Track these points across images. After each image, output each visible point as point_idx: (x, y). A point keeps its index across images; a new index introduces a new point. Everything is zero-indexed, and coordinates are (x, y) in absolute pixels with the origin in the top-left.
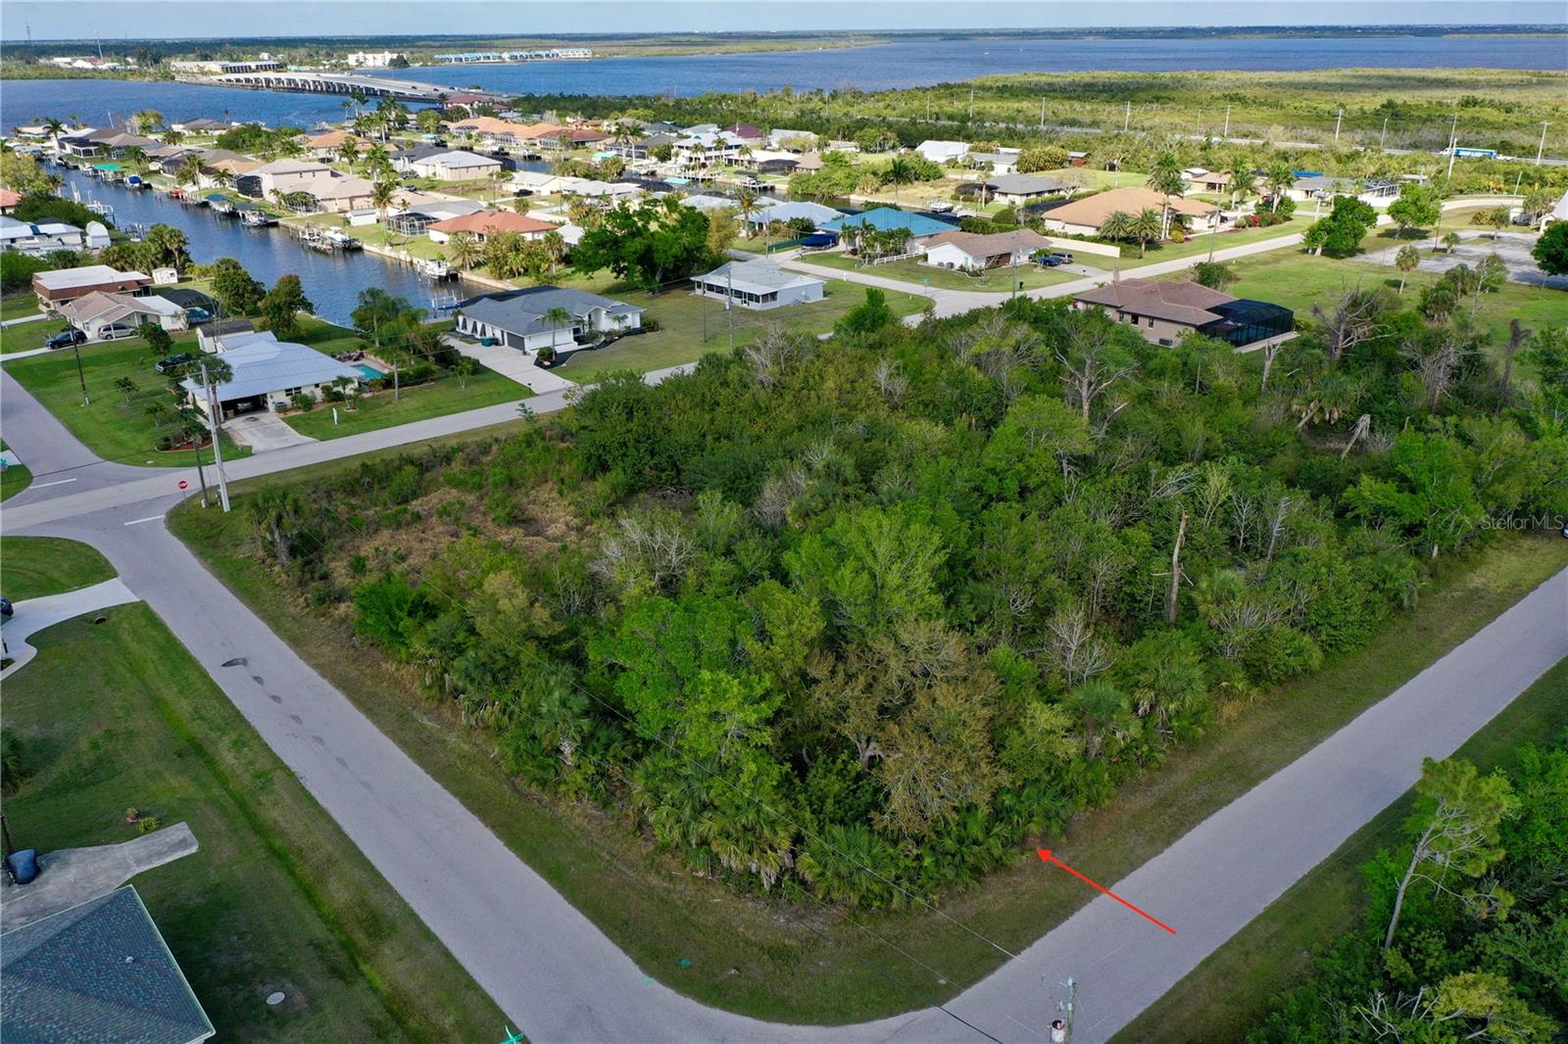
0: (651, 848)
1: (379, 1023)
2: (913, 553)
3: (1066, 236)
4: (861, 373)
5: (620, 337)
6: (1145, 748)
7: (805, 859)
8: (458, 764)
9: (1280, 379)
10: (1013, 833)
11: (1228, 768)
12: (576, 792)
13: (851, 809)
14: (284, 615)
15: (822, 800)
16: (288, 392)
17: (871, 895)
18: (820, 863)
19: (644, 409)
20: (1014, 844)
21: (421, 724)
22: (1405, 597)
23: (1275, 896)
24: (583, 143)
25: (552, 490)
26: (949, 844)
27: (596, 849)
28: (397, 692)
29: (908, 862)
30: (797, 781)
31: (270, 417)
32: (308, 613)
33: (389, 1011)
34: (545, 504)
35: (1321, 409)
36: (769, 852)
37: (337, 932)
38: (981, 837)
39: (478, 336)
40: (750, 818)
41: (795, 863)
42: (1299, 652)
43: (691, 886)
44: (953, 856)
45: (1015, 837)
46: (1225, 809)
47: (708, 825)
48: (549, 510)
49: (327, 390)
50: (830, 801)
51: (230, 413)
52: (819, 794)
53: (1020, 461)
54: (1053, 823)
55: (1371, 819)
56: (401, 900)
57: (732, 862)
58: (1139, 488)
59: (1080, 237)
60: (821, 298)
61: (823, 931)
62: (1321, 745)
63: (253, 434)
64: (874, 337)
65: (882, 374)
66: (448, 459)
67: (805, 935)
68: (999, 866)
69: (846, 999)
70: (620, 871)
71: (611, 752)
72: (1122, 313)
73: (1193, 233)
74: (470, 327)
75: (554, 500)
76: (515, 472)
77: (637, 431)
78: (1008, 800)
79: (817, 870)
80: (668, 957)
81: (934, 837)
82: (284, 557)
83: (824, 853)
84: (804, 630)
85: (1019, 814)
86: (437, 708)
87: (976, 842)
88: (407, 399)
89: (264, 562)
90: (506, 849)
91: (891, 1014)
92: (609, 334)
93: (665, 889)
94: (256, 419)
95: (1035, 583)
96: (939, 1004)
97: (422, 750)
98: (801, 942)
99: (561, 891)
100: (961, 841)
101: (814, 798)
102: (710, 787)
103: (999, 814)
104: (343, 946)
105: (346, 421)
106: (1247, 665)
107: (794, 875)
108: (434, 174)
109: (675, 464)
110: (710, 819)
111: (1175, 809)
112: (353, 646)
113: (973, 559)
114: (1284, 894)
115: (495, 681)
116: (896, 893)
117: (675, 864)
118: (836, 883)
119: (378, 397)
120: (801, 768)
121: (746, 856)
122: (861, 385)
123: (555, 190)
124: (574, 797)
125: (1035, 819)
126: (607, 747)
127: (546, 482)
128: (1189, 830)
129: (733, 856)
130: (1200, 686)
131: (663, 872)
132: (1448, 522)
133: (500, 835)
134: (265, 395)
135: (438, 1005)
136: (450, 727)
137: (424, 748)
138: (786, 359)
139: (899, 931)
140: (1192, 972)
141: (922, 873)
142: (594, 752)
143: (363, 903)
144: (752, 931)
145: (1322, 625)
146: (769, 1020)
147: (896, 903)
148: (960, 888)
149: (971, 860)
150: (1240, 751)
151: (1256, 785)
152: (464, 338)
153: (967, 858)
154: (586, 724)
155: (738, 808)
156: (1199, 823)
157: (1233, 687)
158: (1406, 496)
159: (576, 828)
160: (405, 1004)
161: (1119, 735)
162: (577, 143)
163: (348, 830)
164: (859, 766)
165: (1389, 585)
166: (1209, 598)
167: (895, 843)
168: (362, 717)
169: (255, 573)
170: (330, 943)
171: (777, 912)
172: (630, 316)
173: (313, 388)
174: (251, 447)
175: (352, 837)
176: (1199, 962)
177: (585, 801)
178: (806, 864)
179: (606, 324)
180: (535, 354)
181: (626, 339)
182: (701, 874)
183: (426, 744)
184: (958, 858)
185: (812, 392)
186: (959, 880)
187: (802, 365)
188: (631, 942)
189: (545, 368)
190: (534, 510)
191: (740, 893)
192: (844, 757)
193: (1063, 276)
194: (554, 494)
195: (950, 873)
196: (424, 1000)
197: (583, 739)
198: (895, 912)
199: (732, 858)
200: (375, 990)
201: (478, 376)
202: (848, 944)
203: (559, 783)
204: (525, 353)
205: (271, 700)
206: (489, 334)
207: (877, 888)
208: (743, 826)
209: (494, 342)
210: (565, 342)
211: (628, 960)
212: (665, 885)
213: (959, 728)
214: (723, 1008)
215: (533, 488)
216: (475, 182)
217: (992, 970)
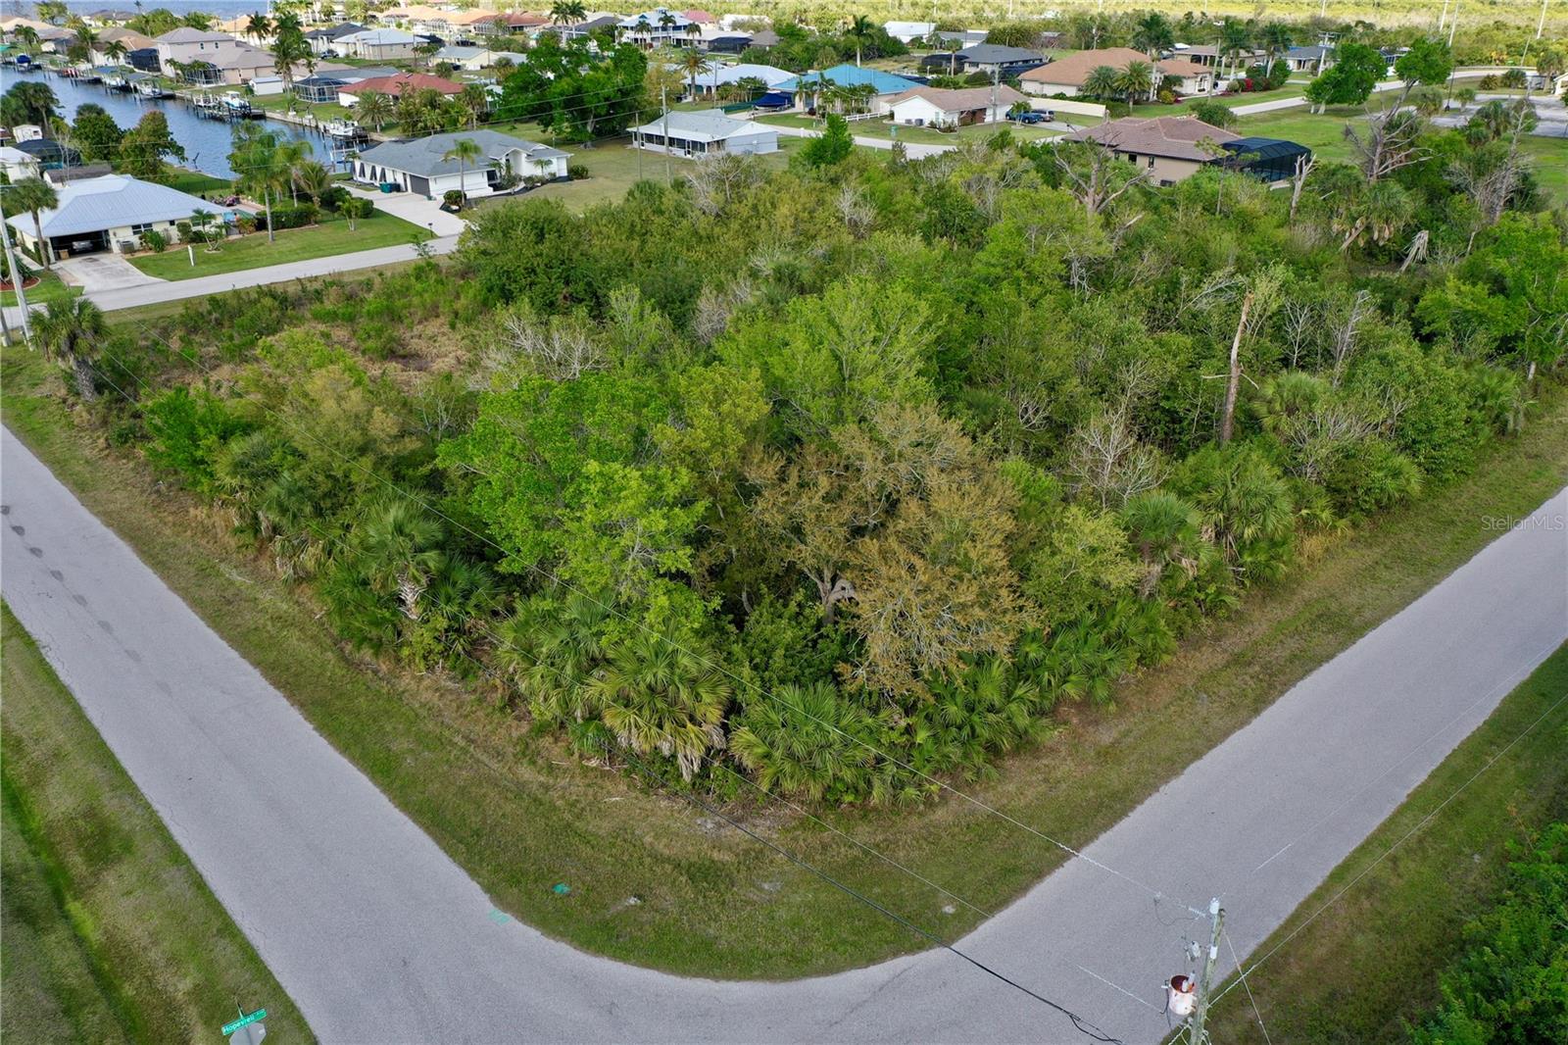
0: (525, 727)
1: (72, 991)
2: (893, 328)
3: (1045, 96)
4: (821, 202)
5: (543, 184)
6: (1212, 589)
7: (744, 735)
8: (269, 628)
9: (1314, 202)
10: (1042, 697)
11: (1319, 616)
12: (425, 658)
13: (810, 667)
14: (74, 458)
15: (767, 653)
16: (136, 228)
17: (839, 786)
18: (764, 740)
19: (558, 231)
20: (1043, 713)
21: (228, 579)
22: (1510, 416)
23: (1419, 778)
24: (521, 28)
25: (442, 325)
26: (954, 711)
27: (447, 733)
28: (204, 542)
29: (894, 735)
30: (732, 628)
31: (114, 259)
32: (107, 455)
33: (95, 972)
34: (433, 338)
35: (1368, 229)
36: (689, 725)
37: (44, 856)
38: (997, 701)
39: (377, 184)
40: (660, 674)
41: (728, 741)
42: (1396, 474)
43: (578, 780)
44: (960, 728)
45: (1046, 703)
46: (1326, 667)
47: (600, 687)
48: (437, 345)
49: (184, 228)
50: (780, 652)
51: (64, 253)
52: (765, 645)
53: (1019, 267)
54: (1098, 683)
55: (1527, 676)
56: (148, 806)
57: (634, 741)
58: (1165, 302)
59: (1061, 97)
60: (775, 149)
61: (770, 839)
62: (1437, 587)
63: (87, 275)
64: (834, 170)
65: (845, 201)
66: (318, 295)
67: (744, 846)
68: (1025, 743)
69: (804, 940)
70: (478, 761)
71: (473, 601)
72: (1117, 152)
73: (1183, 96)
74: (368, 172)
75: (444, 334)
76: (399, 303)
77: (547, 256)
78: (1033, 651)
79: (760, 750)
80: (536, 881)
81: (932, 700)
82: (88, 394)
83: (770, 726)
84: (739, 411)
85: (1051, 670)
86: (255, 559)
87: (992, 709)
88: (284, 241)
89: (64, 401)
90: (315, 734)
91: (872, 961)
92: (529, 179)
93: (542, 785)
94: (96, 260)
95: (1052, 387)
96: (946, 942)
97: (221, 613)
98: (737, 855)
99: (387, 789)
100: (971, 709)
101: (756, 651)
102: (600, 634)
103: (1022, 671)
104: (48, 874)
105: (204, 262)
106: (1333, 490)
107: (728, 758)
108: (355, 53)
109: (595, 295)
110: (602, 679)
111: (1257, 668)
112: (158, 491)
113: (970, 358)
114: (1433, 776)
115: (319, 512)
116: (876, 783)
117: (558, 750)
118: (787, 767)
119: (248, 239)
120: (735, 611)
121: (655, 729)
122: (820, 214)
123: (485, 64)
124: (422, 666)
125: (1073, 678)
126: (466, 595)
127: (437, 316)
128: (1282, 693)
129: (634, 730)
130: (1285, 504)
131: (540, 762)
132: (1556, 329)
133: (309, 716)
134: (106, 231)
135: (173, 960)
136: (266, 582)
137: (226, 608)
138: (731, 186)
139: (880, 838)
140: (1320, 888)
141: (915, 753)
142: (449, 600)
143: (91, 814)
144: (665, 841)
145: (1420, 442)
146: (684, 973)
147: (878, 794)
148: (969, 775)
149: (985, 733)
150: (1332, 596)
151: (1362, 636)
152: (361, 186)
153: (978, 730)
154: (432, 558)
155: (641, 660)
156: (1294, 685)
157: (1316, 516)
158: (1499, 301)
159: (423, 705)
160: (123, 960)
161: (1185, 563)
162: (514, 28)
163: (93, 714)
164: (822, 610)
165: (1490, 403)
166: (1278, 407)
167: (875, 711)
168: (148, 571)
169: (50, 413)
170: (26, 870)
171: (702, 815)
172: (554, 160)
173: (167, 225)
174: (83, 288)
175: (96, 722)
176: (1327, 873)
177: (438, 669)
178: (745, 742)
179: (526, 169)
180: (441, 200)
181: (549, 185)
182: (594, 763)
183: (229, 603)
184: (966, 731)
185: (763, 221)
186: (967, 764)
187: (750, 194)
188: (482, 860)
189: (453, 212)
190: (415, 345)
191: (649, 788)
192: (799, 596)
193: (1045, 132)
194: (446, 329)
195: (954, 752)
196: (153, 954)
197: (432, 583)
198: (875, 809)
199: (633, 733)
200: (79, 940)
201: (371, 220)
202: (807, 857)
203: (401, 645)
204: (430, 198)
205: (28, 555)
206: (390, 180)
207: (848, 775)
208: (649, 687)
209: (396, 188)
210: (477, 186)
211: (474, 887)
212: (542, 779)
213: (967, 544)
214: (614, 957)
215: (420, 322)
216: (399, 60)
217: (1023, 890)
